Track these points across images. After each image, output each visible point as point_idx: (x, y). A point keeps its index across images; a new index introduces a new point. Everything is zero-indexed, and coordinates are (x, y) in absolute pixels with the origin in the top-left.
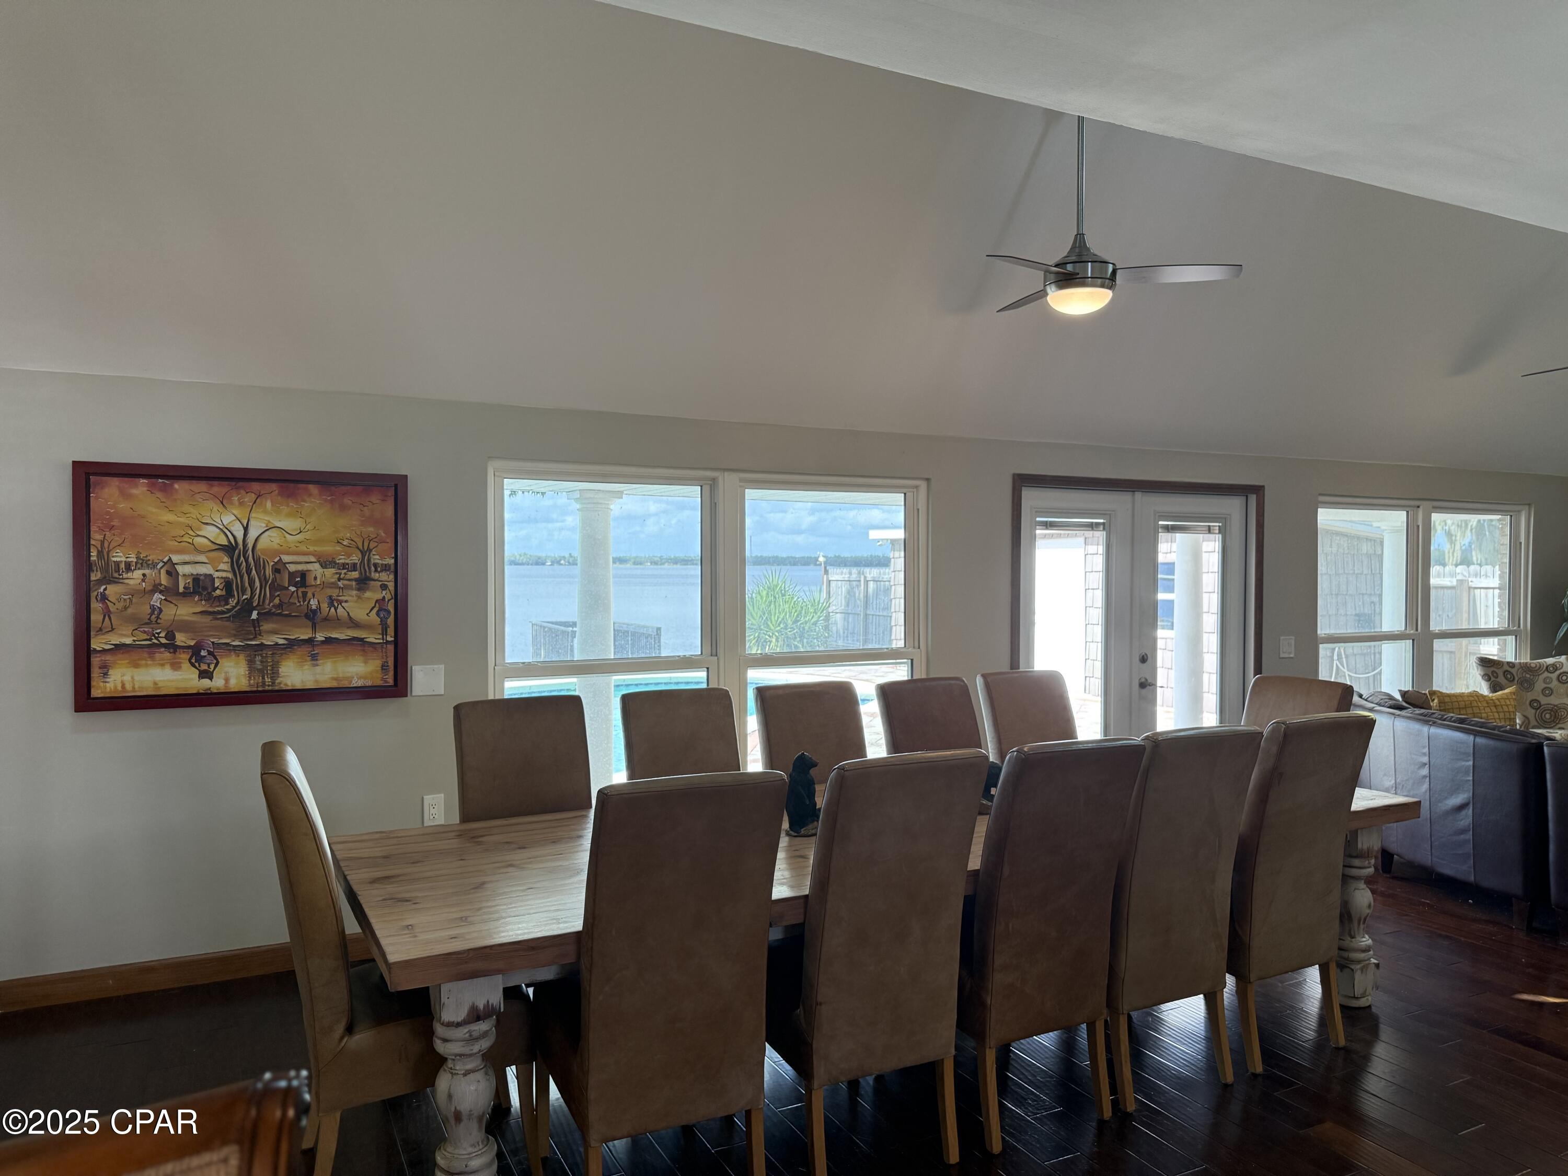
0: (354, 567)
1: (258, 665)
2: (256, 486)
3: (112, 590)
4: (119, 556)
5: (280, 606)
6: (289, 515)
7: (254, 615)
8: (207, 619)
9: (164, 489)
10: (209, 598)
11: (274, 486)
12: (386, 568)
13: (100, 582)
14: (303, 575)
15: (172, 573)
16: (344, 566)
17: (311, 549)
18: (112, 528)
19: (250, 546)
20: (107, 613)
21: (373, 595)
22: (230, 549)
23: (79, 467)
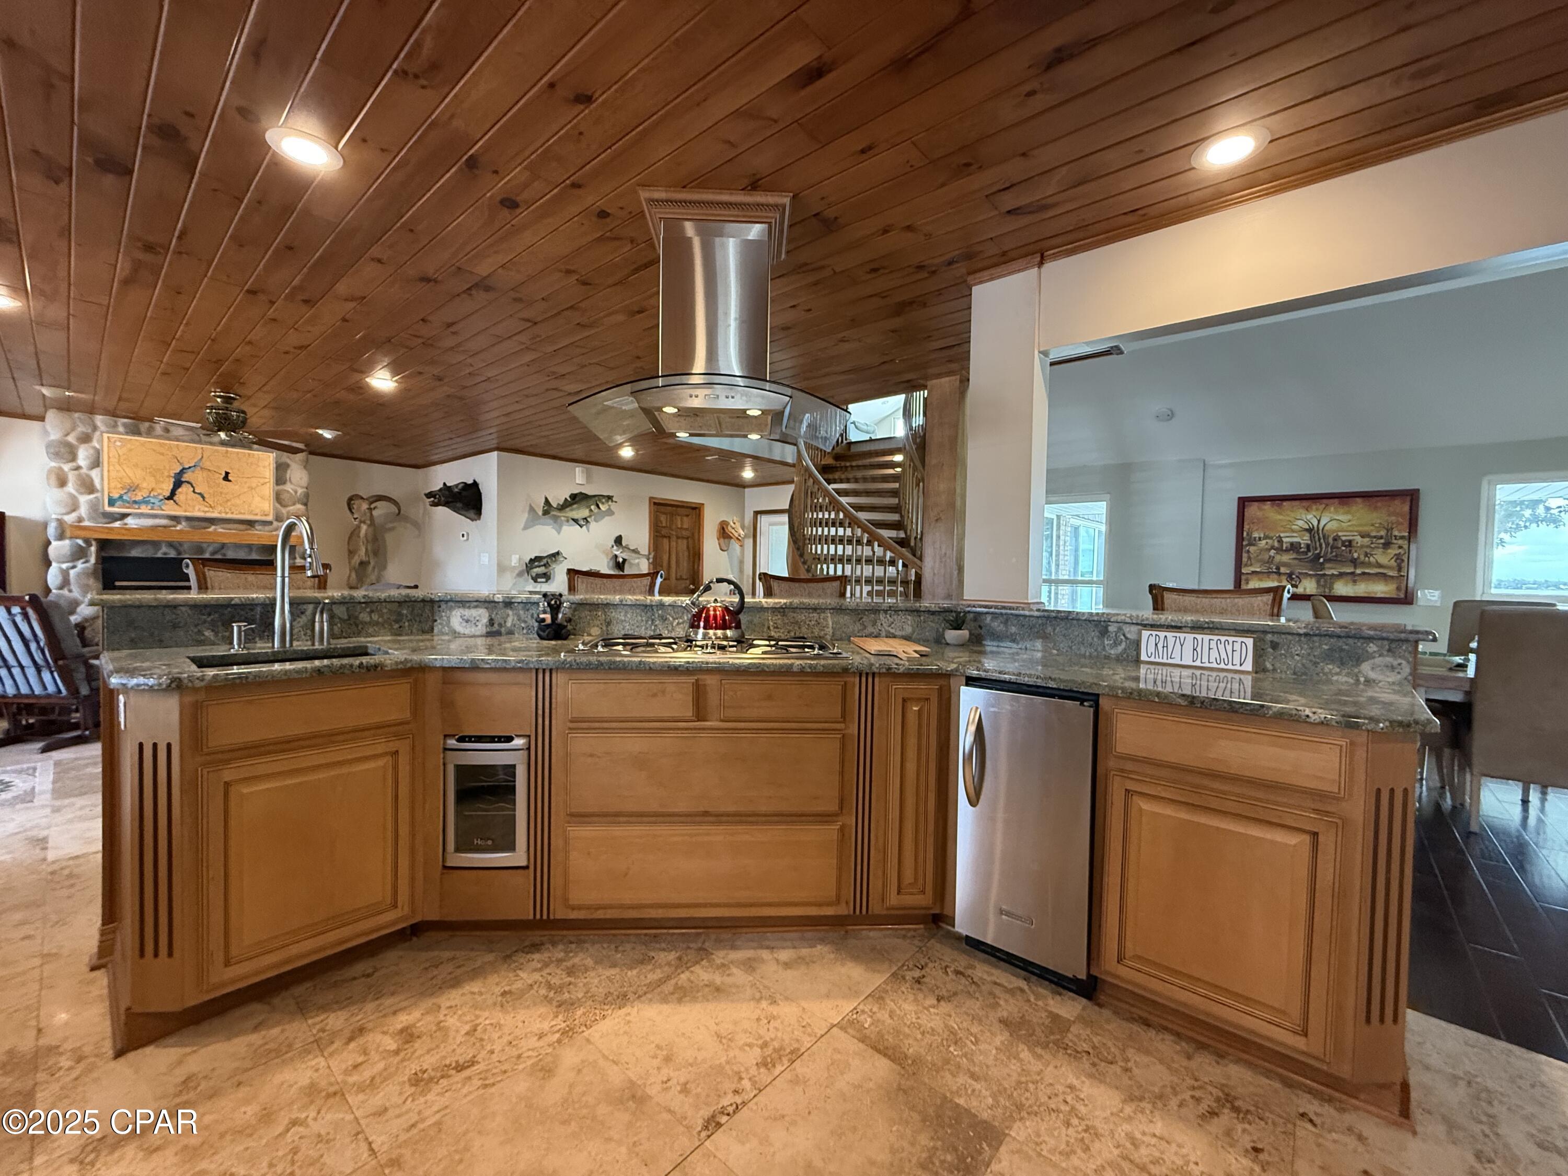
0: (1381, 537)
1: (1322, 583)
2: (1325, 501)
3: (1252, 549)
4: (1256, 535)
5: (1336, 556)
6: (1344, 514)
7: (1321, 560)
8: (1296, 562)
9: (1278, 505)
10: (1298, 552)
11: (1336, 501)
12: (1402, 538)
13: (1247, 545)
14: (1350, 541)
15: (1280, 541)
16: (1375, 537)
17: (1356, 529)
18: (1254, 523)
19: (1321, 528)
21: (1393, 551)
22: (1310, 530)
23: (1240, 498)
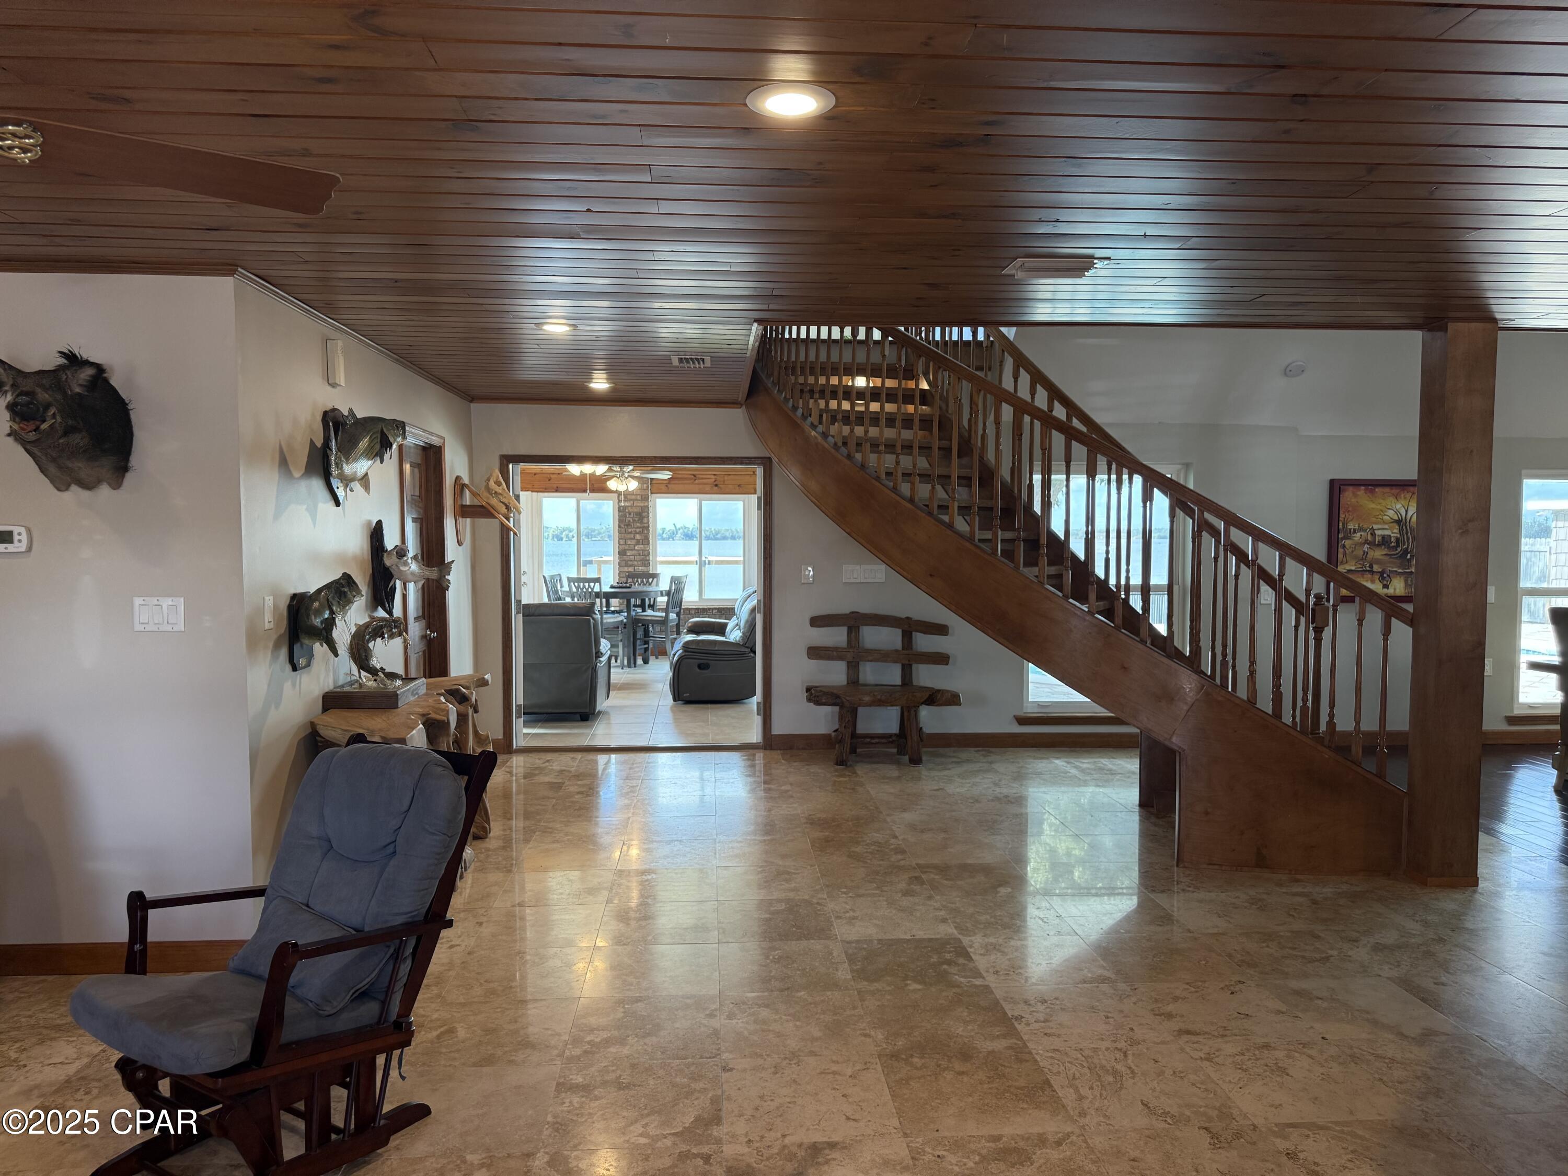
1: (1409, 582)
3: (1348, 543)
4: (1351, 526)
7: (1409, 556)
8: (1387, 558)
9: (1372, 492)
10: (1389, 548)
13: (1343, 539)
15: (1373, 534)
18: (1349, 511)
19: (1408, 520)
20: (1345, 554)
22: (1399, 522)
23: (1332, 482)
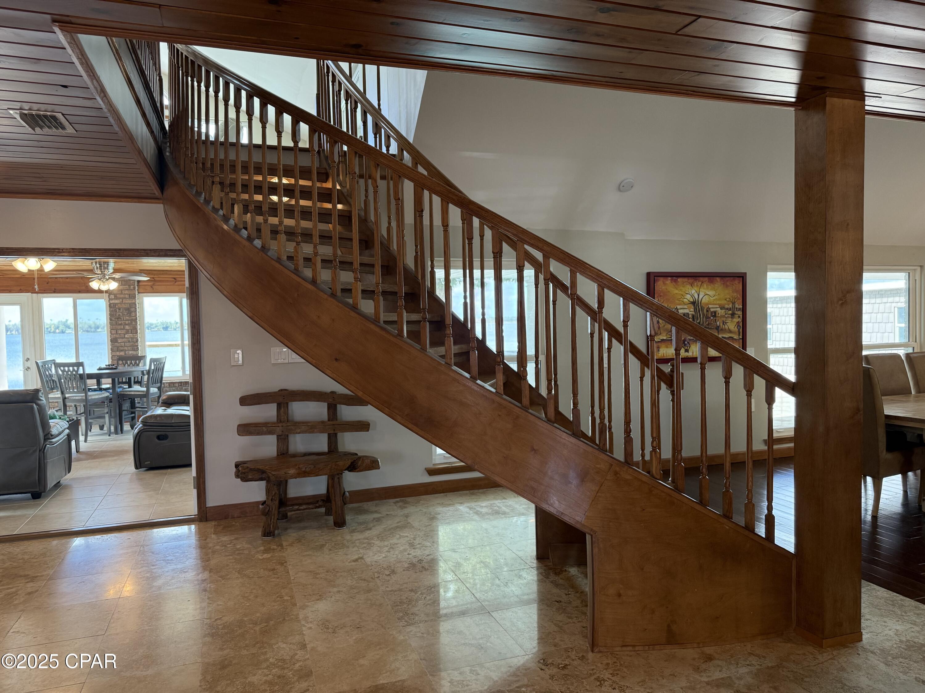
0: (730, 309)
2: (701, 279)
5: (708, 324)
6: (711, 290)
9: (676, 281)
11: (706, 279)
12: (739, 309)
14: (715, 312)
16: (727, 309)
17: (718, 302)
18: (661, 296)
19: (700, 302)
20: (659, 327)
21: (736, 320)
22: (693, 303)
23: (649, 274)
